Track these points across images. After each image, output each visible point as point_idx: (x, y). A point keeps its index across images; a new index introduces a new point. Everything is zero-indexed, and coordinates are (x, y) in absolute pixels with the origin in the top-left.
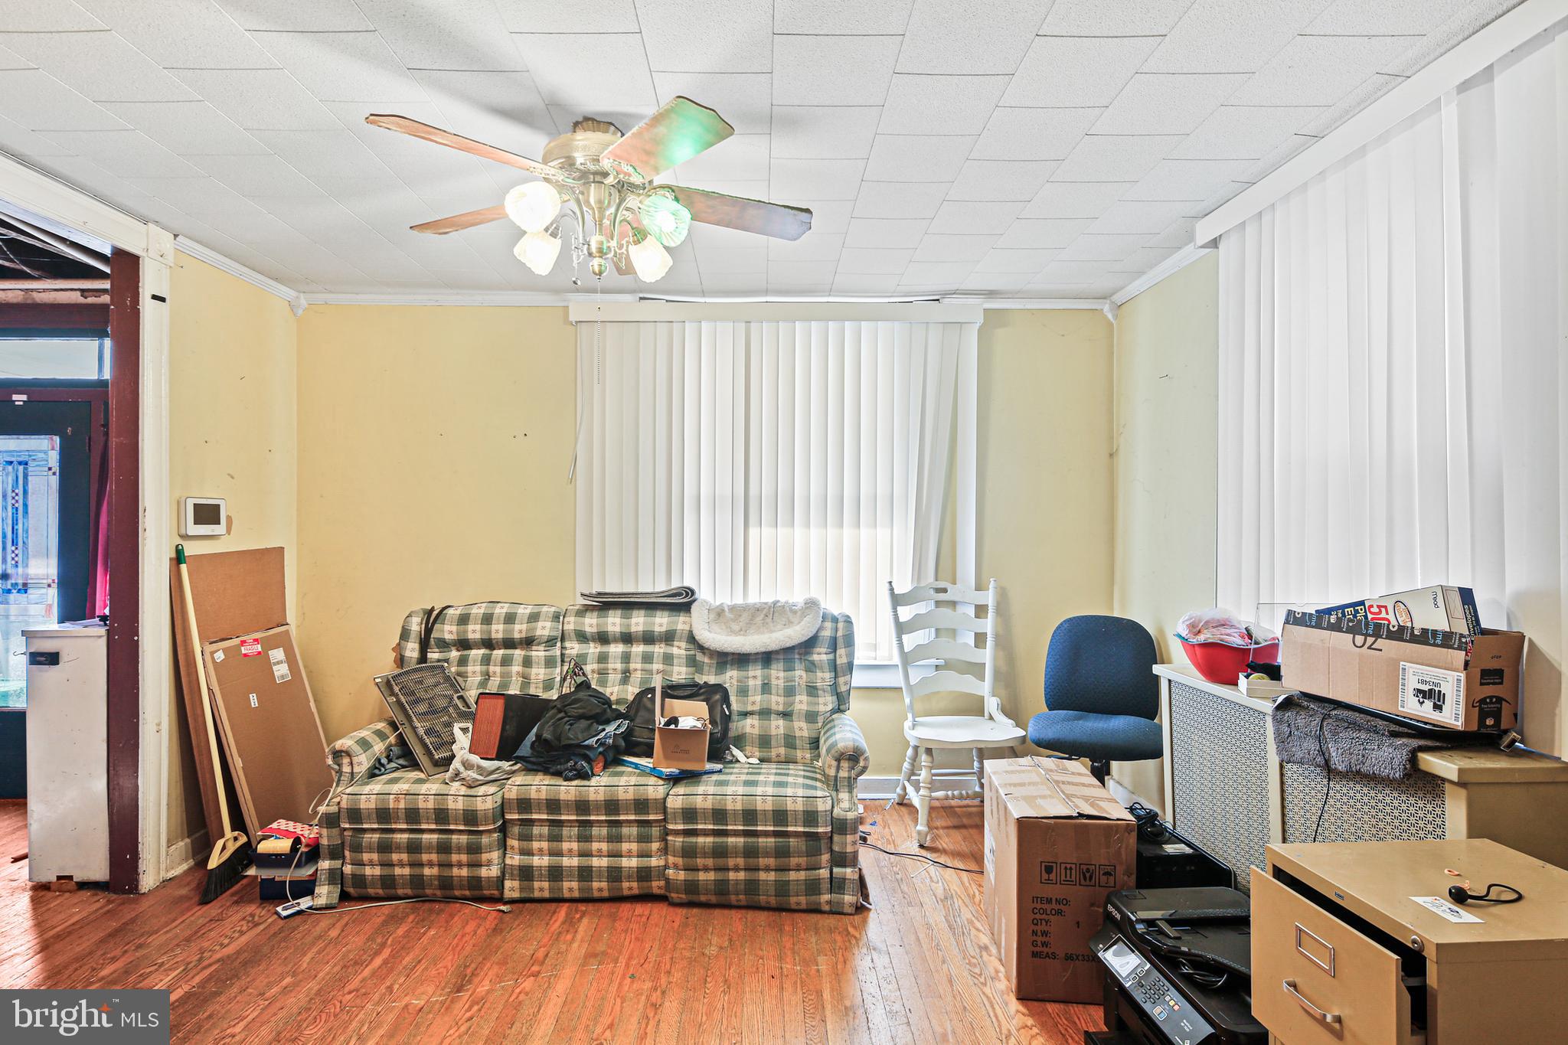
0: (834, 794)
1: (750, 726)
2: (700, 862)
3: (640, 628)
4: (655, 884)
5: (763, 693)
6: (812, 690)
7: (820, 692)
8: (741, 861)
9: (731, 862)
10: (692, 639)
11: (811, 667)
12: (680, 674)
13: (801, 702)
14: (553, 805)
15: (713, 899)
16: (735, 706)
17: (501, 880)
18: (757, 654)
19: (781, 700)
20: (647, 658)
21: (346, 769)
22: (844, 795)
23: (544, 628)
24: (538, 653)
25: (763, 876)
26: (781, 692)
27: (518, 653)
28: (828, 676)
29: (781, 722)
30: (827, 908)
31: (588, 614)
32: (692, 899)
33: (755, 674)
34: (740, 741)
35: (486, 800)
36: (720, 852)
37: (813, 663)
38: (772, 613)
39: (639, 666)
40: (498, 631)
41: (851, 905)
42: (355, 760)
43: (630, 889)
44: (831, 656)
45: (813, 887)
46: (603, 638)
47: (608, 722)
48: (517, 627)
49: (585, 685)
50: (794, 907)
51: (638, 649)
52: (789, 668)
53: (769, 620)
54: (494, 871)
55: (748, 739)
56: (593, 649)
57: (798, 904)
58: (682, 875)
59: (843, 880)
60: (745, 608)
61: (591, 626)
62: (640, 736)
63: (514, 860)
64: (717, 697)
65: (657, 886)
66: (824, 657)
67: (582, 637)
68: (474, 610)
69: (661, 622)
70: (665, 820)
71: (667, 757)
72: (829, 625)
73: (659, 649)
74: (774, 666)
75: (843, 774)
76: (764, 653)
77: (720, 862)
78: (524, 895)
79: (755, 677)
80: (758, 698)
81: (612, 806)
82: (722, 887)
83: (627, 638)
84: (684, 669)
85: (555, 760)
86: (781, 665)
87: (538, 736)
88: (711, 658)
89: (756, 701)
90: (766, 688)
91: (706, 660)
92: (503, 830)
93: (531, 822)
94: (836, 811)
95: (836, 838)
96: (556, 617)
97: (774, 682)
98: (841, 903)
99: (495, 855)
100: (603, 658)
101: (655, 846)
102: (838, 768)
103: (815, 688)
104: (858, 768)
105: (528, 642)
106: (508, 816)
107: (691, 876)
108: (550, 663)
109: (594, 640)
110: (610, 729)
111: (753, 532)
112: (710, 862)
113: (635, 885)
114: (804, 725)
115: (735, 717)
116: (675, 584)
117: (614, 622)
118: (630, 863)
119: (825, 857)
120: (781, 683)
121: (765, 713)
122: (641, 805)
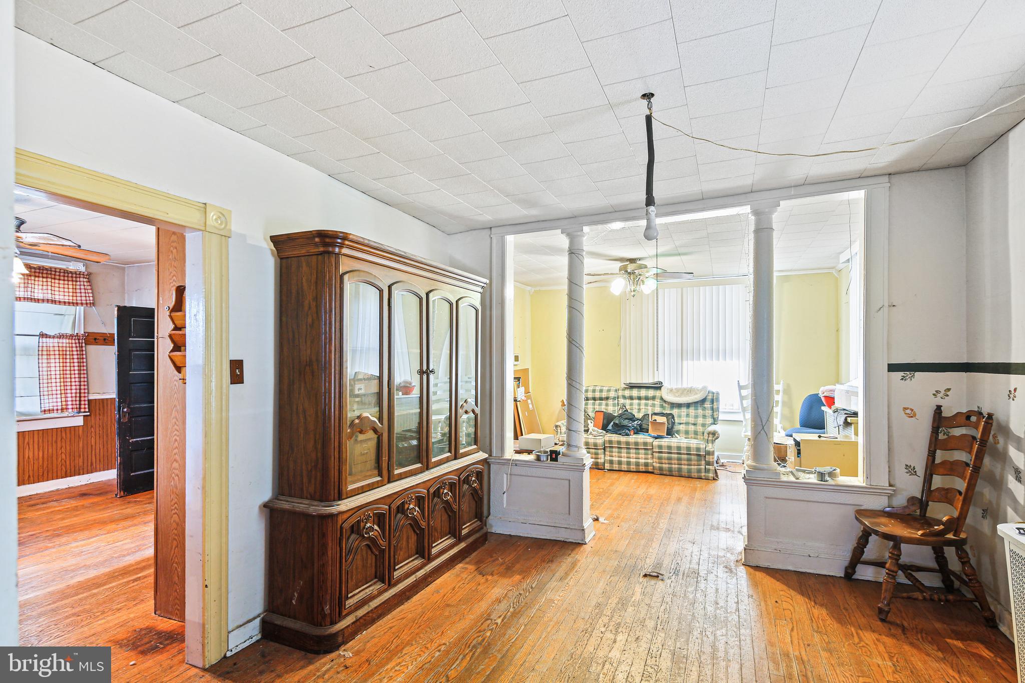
0: (707, 444)
1: (682, 428)
2: (663, 461)
3: (644, 395)
4: (649, 468)
5: (687, 417)
6: (704, 416)
7: (707, 417)
8: (676, 462)
9: (673, 462)
10: (662, 399)
11: (704, 409)
12: (658, 410)
13: (700, 420)
14: (619, 442)
15: (668, 473)
16: (677, 420)
17: (604, 463)
18: (684, 404)
19: (693, 419)
20: (646, 405)
21: (559, 431)
22: (710, 445)
23: (612, 394)
24: (610, 402)
25: (683, 466)
26: (693, 417)
27: (604, 402)
28: (710, 412)
29: (693, 427)
30: (704, 478)
31: (626, 390)
32: (662, 473)
33: (684, 411)
34: (678, 432)
35: (600, 441)
36: (670, 459)
37: (705, 407)
38: (690, 391)
39: (644, 407)
40: (597, 395)
41: (712, 477)
42: (562, 428)
43: (642, 469)
44: (712, 405)
45: (699, 471)
46: (631, 398)
47: (634, 421)
48: (603, 393)
49: (627, 410)
50: (693, 477)
51: (643, 402)
52: (696, 409)
53: (689, 392)
54: (602, 461)
55: (681, 431)
56: (628, 402)
57: (695, 476)
58: (658, 465)
59: (709, 470)
60: (680, 389)
61: (627, 394)
62: (644, 426)
63: (608, 458)
64: (670, 417)
65: (650, 469)
66: (709, 406)
67: (624, 397)
68: (590, 388)
69: (651, 393)
70: (652, 449)
71: (653, 431)
72: (710, 394)
73: (650, 402)
74: (690, 408)
75: (710, 438)
76: (687, 403)
77: (670, 461)
78: (611, 468)
79: (684, 412)
80: (685, 419)
81: (636, 444)
82: (670, 470)
83: (639, 398)
84: (659, 409)
85: (619, 430)
86: (693, 408)
87: (614, 423)
88: (668, 405)
89: (684, 420)
90: (688, 415)
91: (667, 406)
92: (604, 449)
93: (612, 447)
94: (707, 448)
95: (706, 456)
96: (616, 391)
97: (691, 414)
98: (708, 476)
99: (602, 456)
100: (631, 404)
101: (650, 456)
102: (708, 437)
103: (705, 416)
104: (715, 437)
105: (607, 398)
106: (606, 445)
107: (660, 465)
108: (614, 405)
109: (628, 399)
110: (636, 422)
111: (685, 363)
112: (667, 461)
113: (644, 467)
114: (701, 428)
115: (676, 424)
116: (656, 380)
117: (635, 393)
118: (642, 461)
119: (703, 462)
120: (693, 414)
121: (687, 424)
122: (645, 444)
